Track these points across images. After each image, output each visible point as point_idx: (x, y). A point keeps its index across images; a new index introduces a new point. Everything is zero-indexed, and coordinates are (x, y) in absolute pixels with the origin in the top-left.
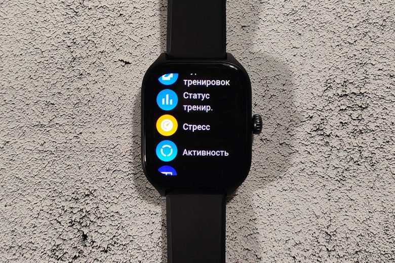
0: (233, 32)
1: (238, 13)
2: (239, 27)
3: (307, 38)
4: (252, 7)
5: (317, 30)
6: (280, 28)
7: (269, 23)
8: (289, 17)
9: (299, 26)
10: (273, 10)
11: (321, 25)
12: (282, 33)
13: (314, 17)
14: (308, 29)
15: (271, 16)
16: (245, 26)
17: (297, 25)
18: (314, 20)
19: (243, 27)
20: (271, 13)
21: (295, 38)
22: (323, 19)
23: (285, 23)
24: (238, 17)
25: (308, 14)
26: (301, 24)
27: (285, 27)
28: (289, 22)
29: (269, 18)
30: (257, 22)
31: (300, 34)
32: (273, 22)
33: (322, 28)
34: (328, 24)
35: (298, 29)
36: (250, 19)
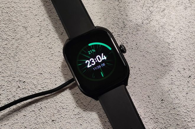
0: (47, 123)
1: (51, 114)
2: (51, 121)
3: (85, 126)
4: (58, 111)
5: (89, 123)
6: (72, 121)
7: (66, 119)
8: (76, 116)
9: (81, 120)
10: (69, 112)
11: (92, 120)
12: (72, 124)
13: (89, 116)
14: (85, 122)
15: (68, 115)
16: (54, 120)
17: (80, 120)
18: (88, 118)
19: (53, 120)
20: (68, 114)
21: (78, 126)
22: (93, 117)
23: (74, 119)
24: (51, 116)
25: (86, 114)
26: (82, 119)
27: (74, 121)
28: (76, 118)
29: (66, 116)
30: (60, 118)
31: (81, 125)
32: (68, 118)
33: (92, 122)
34: (95, 120)
35: (80, 122)
36: (57, 116)
